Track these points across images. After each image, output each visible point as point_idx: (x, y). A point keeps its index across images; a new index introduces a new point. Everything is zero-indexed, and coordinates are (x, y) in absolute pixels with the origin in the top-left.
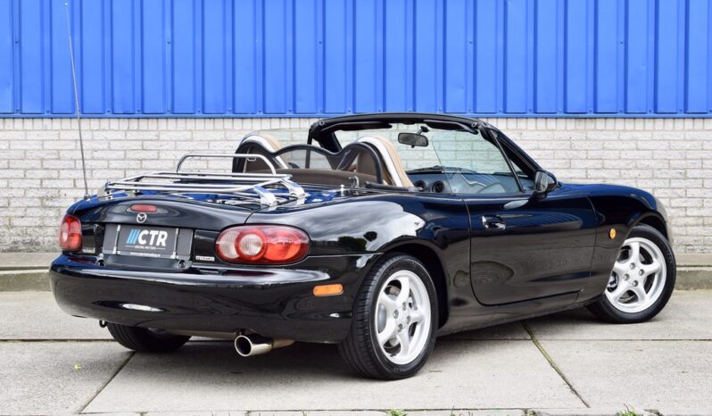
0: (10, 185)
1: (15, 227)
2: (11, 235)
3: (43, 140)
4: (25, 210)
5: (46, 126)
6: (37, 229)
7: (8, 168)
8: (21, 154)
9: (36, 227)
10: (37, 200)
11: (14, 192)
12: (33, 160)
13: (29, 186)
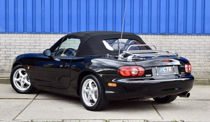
12: (3, 45)
13: (2, 53)
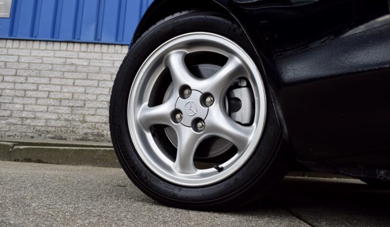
0: (87, 91)
1: (87, 122)
2: (84, 128)
3: (114, 61)
4: (96, 110)
5: (117, 50)
6: (103, 125)
7: (87, 79)
8: (97, 69)
9: (102, 123)
10: (106, 103)
11: (89, 97)
12: (105, 73)
13: (100, 92)
